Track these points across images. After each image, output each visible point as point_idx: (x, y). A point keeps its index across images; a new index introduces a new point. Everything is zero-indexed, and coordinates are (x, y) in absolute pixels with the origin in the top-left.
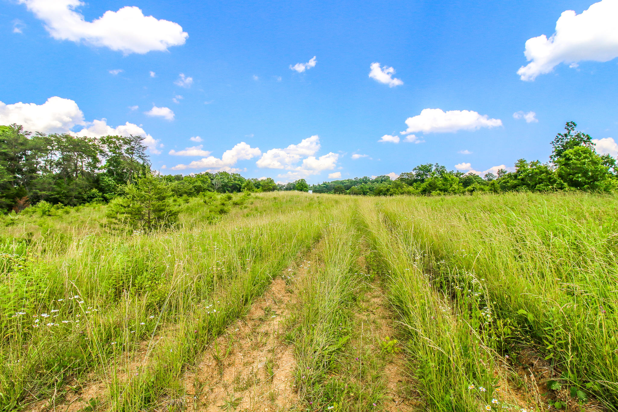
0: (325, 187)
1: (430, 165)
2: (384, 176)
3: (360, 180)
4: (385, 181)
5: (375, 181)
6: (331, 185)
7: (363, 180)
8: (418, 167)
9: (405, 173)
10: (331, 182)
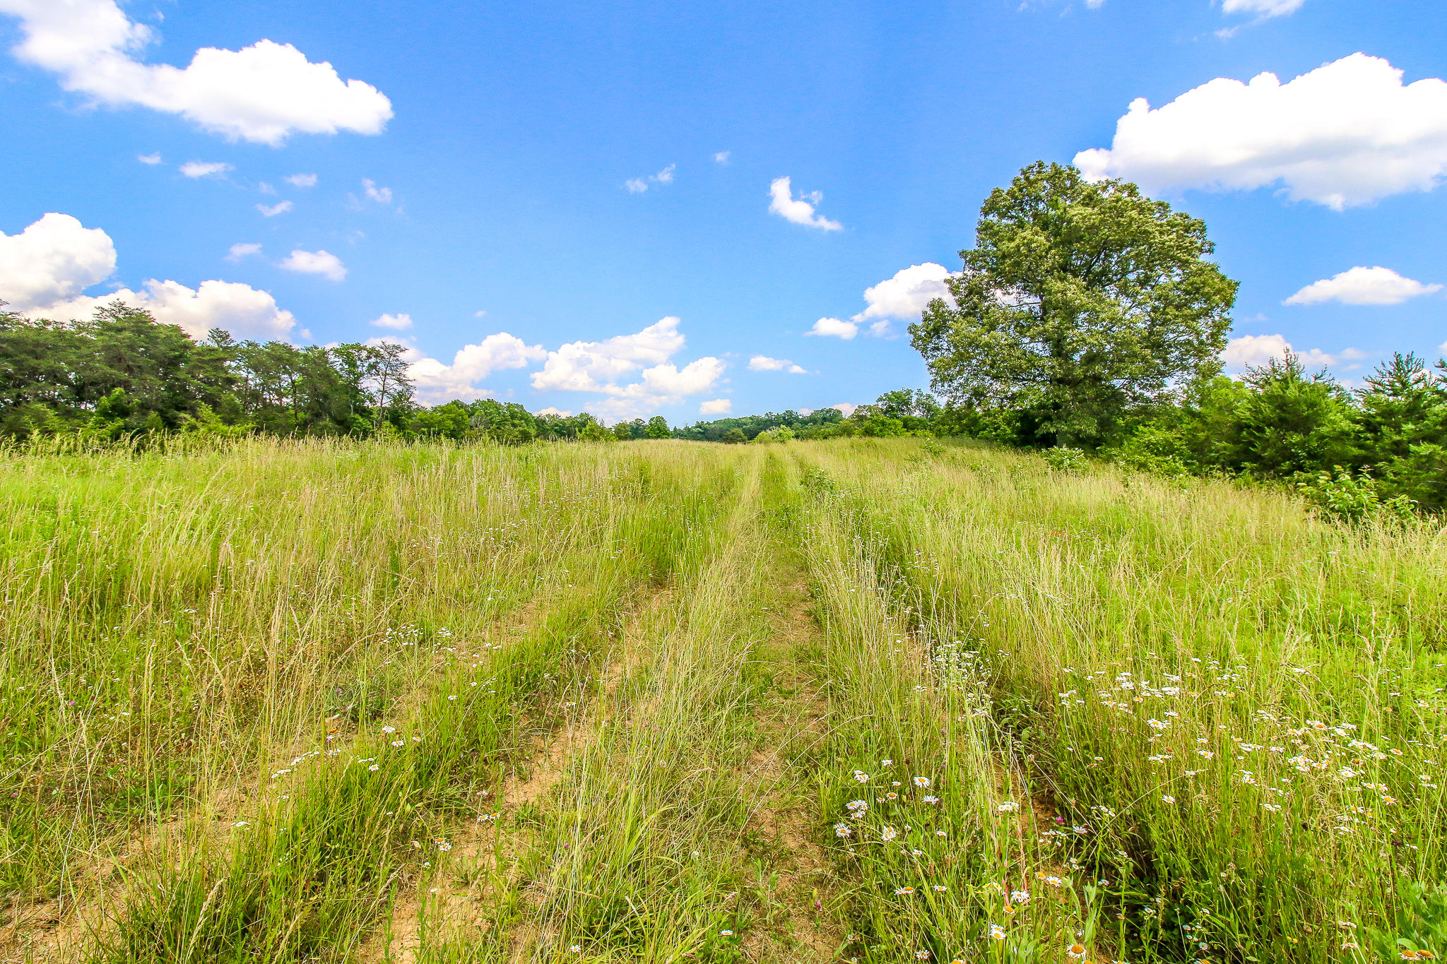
0: (700, 433)
1: (909, 392)
2: (830, 410)
3: (778, 417)
4: (831, 421)
5: (811, 421)
6: (713, 430)
7: (784, 418)
8: (885, 395)
9: (865, 407)
10: (715, 422)
